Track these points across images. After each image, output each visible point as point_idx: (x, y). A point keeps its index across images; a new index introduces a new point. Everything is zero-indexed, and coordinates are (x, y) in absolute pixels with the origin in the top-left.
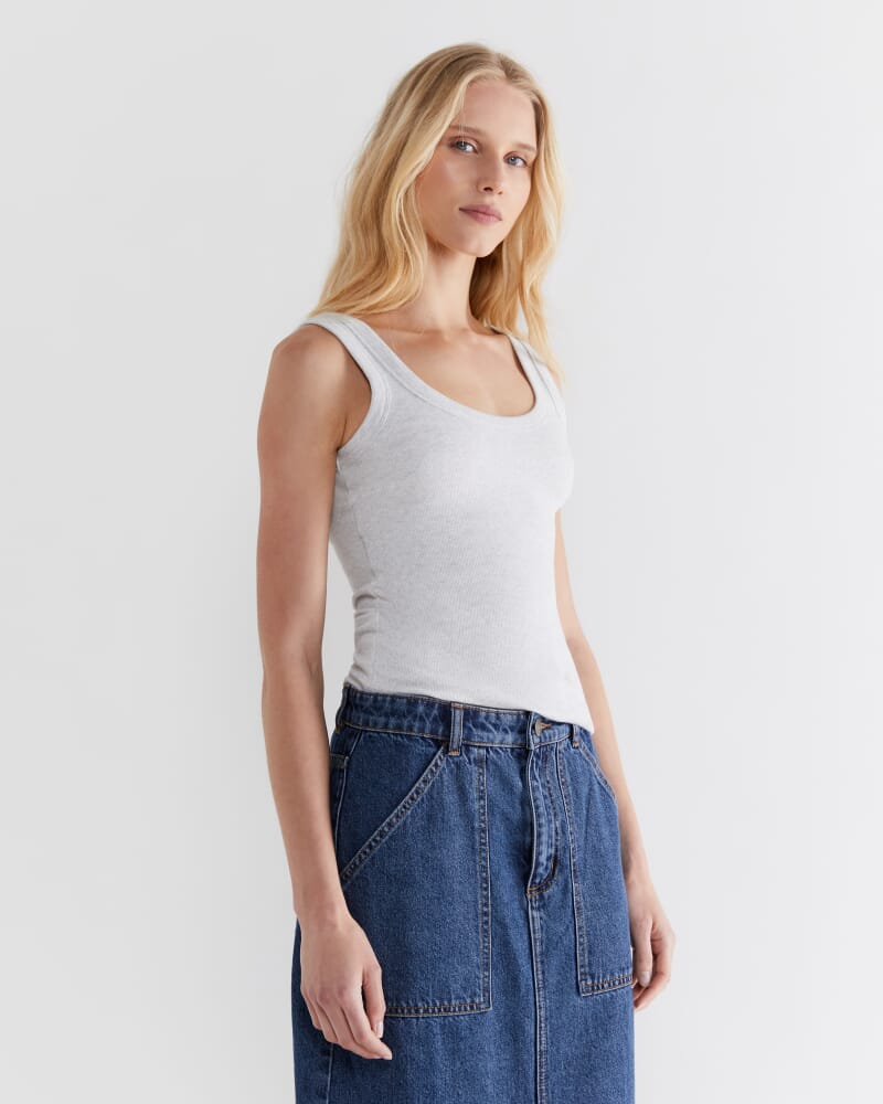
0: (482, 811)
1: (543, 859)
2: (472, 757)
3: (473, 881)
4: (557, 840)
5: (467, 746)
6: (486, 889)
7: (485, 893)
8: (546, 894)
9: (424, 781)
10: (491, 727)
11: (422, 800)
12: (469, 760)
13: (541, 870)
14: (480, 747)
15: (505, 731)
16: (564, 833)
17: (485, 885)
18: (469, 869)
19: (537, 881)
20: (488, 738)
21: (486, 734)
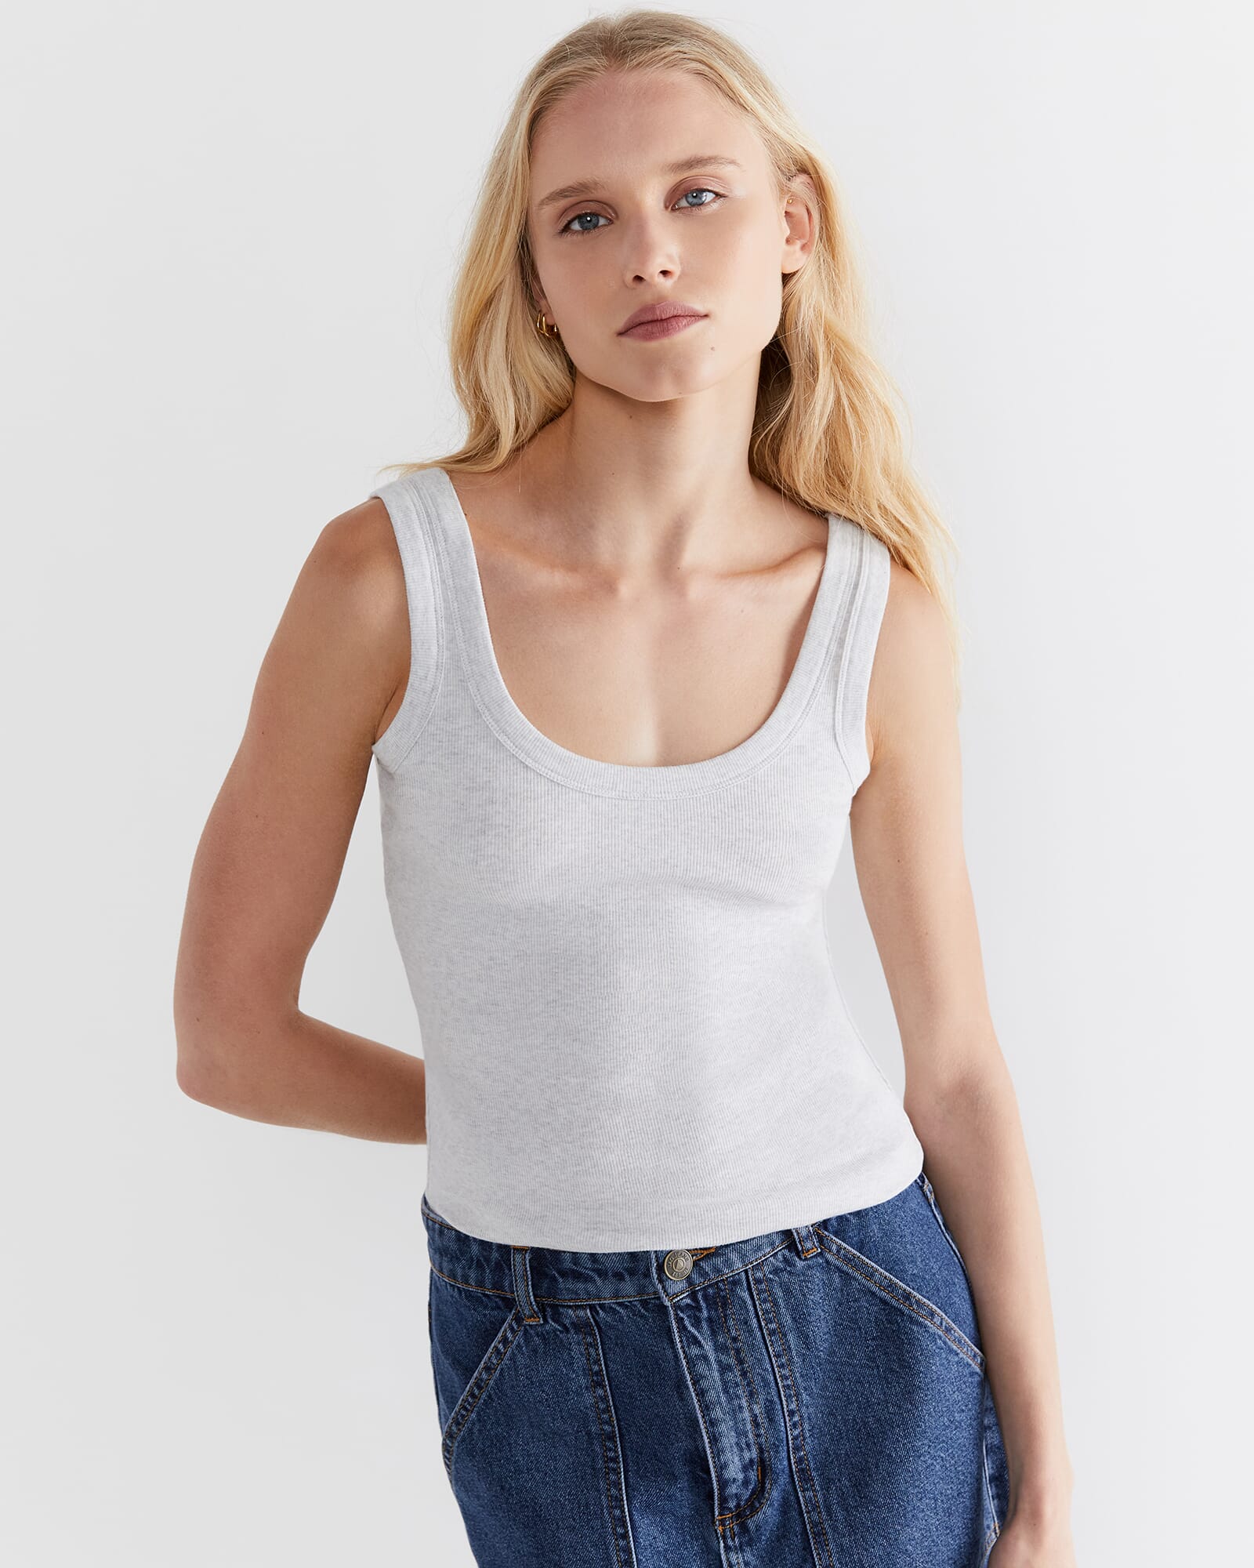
0: (602, 1406)
1: (734, 1471)
2: (567, 1322)
3: (597, 1523)
4: (758, 1436)
5: (555, 1307)
6: (625, 1536)
7: (622, 1543)
8: (751, 1524)
9: (487, 1369)
10: (590, 1273)
11: (490, 1396)
12: (564, 1326)
13: (733, 1489)
14: (578, 1307)
15: (619, 1276)
16: (771, 1420)
17: (620, 1530)
18: (587, 1505)
19: (732, 1504)
20: (588, 1293)
21: (581, 1286)
